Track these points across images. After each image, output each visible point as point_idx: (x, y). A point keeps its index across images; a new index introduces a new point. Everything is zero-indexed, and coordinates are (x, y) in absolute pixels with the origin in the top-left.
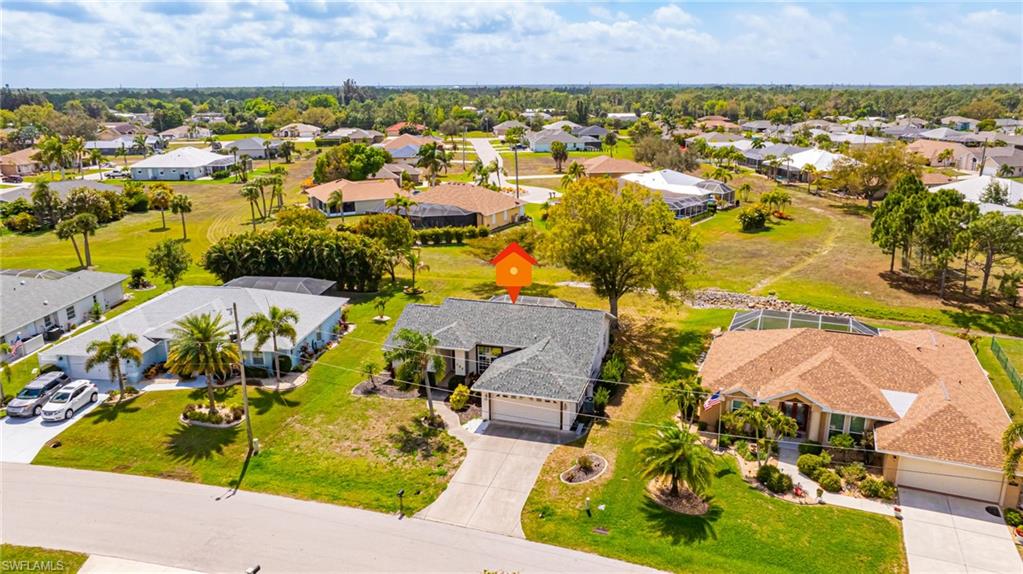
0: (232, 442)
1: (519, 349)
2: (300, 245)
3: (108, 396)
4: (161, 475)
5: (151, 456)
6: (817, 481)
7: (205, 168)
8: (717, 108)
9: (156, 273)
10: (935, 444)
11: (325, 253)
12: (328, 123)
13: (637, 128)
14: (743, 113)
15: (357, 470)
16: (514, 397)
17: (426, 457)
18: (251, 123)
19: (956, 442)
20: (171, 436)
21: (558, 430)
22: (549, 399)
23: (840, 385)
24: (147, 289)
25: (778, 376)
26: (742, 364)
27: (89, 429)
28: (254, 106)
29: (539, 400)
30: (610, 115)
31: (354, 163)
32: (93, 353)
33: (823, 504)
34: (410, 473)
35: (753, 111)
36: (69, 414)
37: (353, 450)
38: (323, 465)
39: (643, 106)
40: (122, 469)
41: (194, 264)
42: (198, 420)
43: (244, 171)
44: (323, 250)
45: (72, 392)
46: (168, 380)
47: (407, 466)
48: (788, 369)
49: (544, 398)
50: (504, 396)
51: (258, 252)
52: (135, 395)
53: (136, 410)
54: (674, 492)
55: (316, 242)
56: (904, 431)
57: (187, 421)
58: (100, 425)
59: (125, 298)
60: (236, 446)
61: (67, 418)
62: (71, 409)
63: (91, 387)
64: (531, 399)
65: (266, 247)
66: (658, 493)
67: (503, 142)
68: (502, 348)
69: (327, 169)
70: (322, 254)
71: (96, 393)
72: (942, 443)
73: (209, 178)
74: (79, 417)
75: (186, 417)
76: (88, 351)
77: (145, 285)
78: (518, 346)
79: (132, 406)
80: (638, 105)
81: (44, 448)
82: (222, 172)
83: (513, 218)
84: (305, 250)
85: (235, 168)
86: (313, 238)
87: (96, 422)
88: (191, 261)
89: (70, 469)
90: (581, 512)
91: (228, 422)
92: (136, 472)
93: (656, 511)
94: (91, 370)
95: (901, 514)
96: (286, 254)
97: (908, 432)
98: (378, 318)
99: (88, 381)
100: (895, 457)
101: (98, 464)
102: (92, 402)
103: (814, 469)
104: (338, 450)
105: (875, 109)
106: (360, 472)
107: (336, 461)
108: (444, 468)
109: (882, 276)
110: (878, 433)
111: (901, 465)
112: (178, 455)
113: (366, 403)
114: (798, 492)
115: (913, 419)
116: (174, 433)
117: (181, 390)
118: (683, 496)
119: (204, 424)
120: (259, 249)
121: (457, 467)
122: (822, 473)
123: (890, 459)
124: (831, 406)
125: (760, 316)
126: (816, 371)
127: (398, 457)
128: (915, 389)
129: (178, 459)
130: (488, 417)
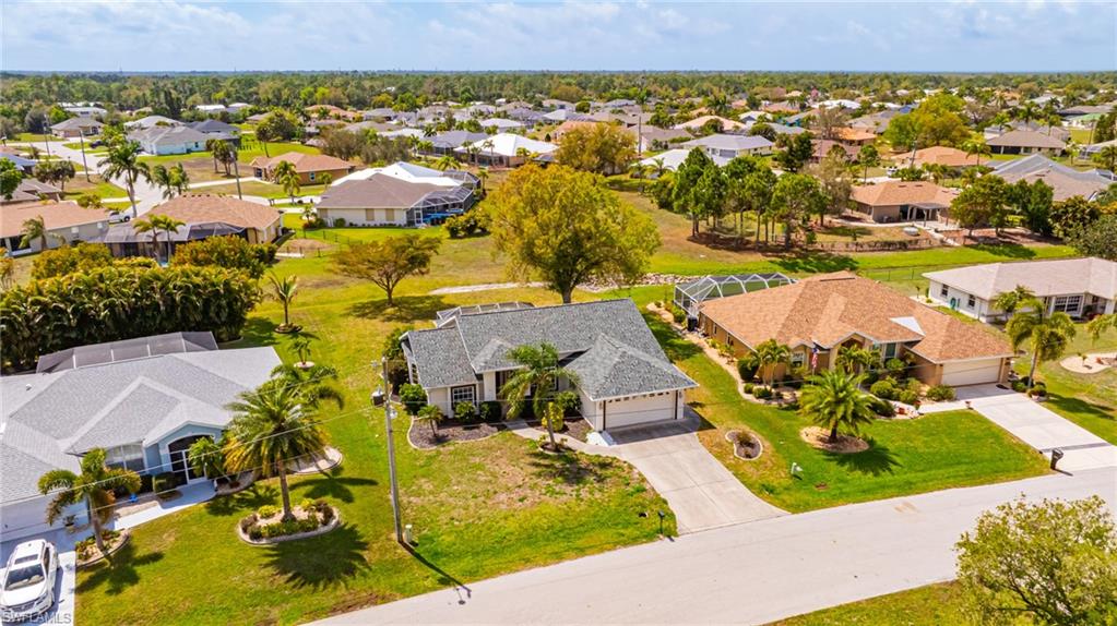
0: (363, 544)
1: (581, 353)
3: (76, 553)
5: (278, 597)
6: (901, 401)
8: (317, 96)
10: (963, 348)
15: (554, 518)
16: (626, 399)
17: (601, 480)
20: (270, 564)
22: (661, 391)
25: (816, 325)
26: (783, 321)
29: (652, 395)
30: (198, 108)
33: (923, 414)
34: (610, 501)
35: (355, 98)
36: (52, 597)
37: (521, 500)
39: (229, 96)
44: (172, 294)
45: (40, 561)
46: (138, 506)
47: (597, 496)
48: (818, 318)
49: (648, 393)
50: (617, 400)
51: (60, 310)
53: (158, 555)
54: (833, 438)
56: (940, 344)
57: (264, 542)
60: (376, 546)
61: (53, 604)
64: (645, 396)
66: (821, 443)
72: (966, 346)
74: (68, 596)
75: (253, 536)
78: (579, 350)
83: (277, 231)
91: (324, 523)
93: (838, 458)
95: (971, 406)
100: (941, 366)
103: (893, 391)
104: (503, 506)
106: (559, 518)
107: (520, 516)
108: (634, 484)
110: (916, 349)
111: (946, 370)
112: (316, 584)
113: (455, 453)
114: (902, 412)
115: (935, 333)
116: (267, 560)
117: (183, 512)
118: (842, 440)
119: (293, 537)
120: (62, 306)
121: (644, 480)
122: (898, 394)
123: (938, 367)
124: (877, 338)
125: (716, 283)
126: (846, 314)
127: (578, 491)
128: (908, 313)
129: (321, 587)
130: (601, 428)
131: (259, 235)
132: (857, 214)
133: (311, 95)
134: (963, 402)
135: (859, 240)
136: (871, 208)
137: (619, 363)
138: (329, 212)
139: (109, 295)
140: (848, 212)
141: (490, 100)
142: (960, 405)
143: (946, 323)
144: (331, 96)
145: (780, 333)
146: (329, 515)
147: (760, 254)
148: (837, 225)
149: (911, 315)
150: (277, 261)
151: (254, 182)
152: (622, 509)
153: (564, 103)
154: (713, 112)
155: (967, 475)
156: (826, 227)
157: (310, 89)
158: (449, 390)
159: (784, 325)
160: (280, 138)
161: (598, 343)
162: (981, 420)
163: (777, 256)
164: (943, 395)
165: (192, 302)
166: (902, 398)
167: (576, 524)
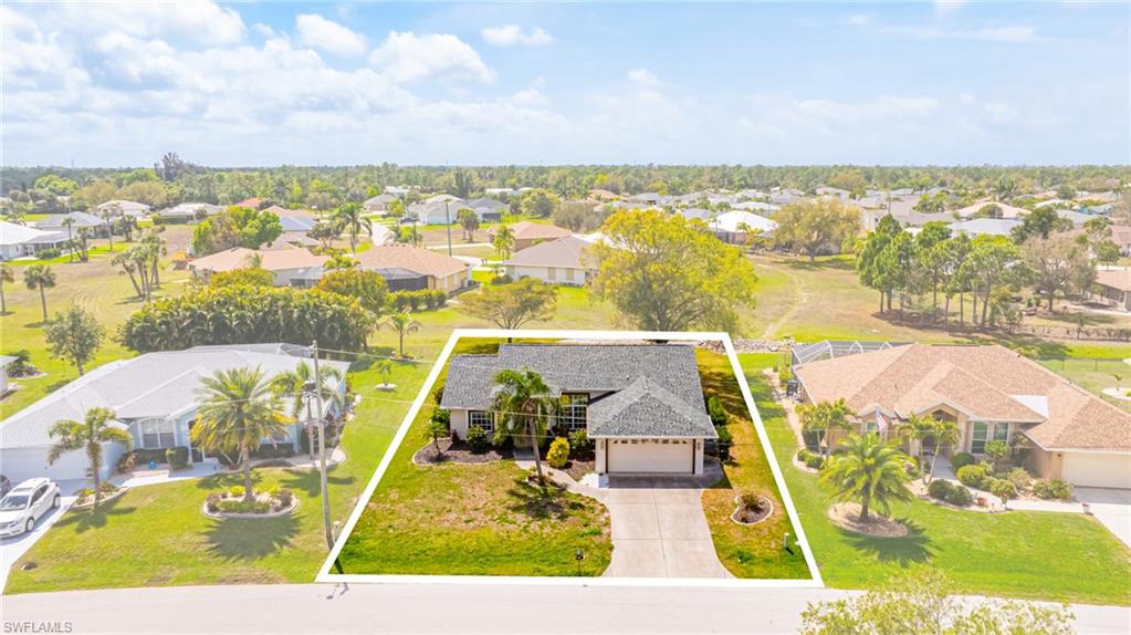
0: (298, 532)
1: (612, 392)
2: (259, 307)
3: (77, 497)
4: (222, 581)
5: (190, 561)
6: (989, 491)
7: (25, 246)
8: (597, 182)
9: (57, 352)
10: (1096, 437)
11: (295, 315)
12: (157, 202)
13: (534, 199)
14: (624, 187)
15: (487, 543)
16: (635, 441)
17: (563, 517)
18: (52, 201)
19: (1115, 433)
20: (206, 534)
21: (691, 475)
23: (975, 392)
24: (36, 376)
25: (906, 392)
26: (864, 384)
27: (71, 539)
28: (48, 183)
29: (665, 442)
30: (488, 190)
31: (247, 229)
32: (57, 439)
33: (1010, 510)
34: (555, 538)
35: (633, 185)
36: (31, 524)
37: (467, 522)
38: (441, 542)
39: (519, 181)
40: (161, 581)
41: (107, 339)
42: (234, 511)
43: (82, 248)
44: (292, 312)
45: (31, 494)
46: (151, 472)
47: (546, 531)
48: (912, 385)
51: (203, 317)
52: (115, 494)
53: (132, 510)
54: (864, 517)
55: (281, 303)
56: (1062, 428)
57: (217, 514)
58: (87, 534)
59: (10, 388)
60: (304, 536)
61: (27, 532)
62: (32, 518)
63: (52, 487)
65: (213, 310)
66: (847, 521)
67: (384, 217)
68: (588, 394)
69: (213, 238)
70: (290, 317)
71: (58, 495)
72: (1102, 434)
73: (32, 258)
74: (44, 528)
75: (213, 509)
76: (51, 435)
77: (31, 372)
78: (612, 389)
79: (120, 506)
80: (513, 181)
81: (13, 572)
82: (51, 250)
83: (462, 282)
84: (265, 314)
85: (71, 245)
86: (275, 300)
87: (79, 531)
88: (104, 335)
89: (75, 591)
90: (780, 551)
91: (277, 510)
92: (181, 581)
93: (858, 540)
94: (57, 462)
95: (1091, 510)
96: (241, 318)
97: (1066, 428)
98: (382, 385)
99: (48, 480)
100: (1060, 455)
101: (116, 581)
102: (54, 508)
103: (982, 478)
104: (446, 524)
105: (749, 182)
106: (492, 545)
107: (454, 535)
108: (593, 527)
109: (875, 316)
110: (1032, 434)
111: (1067, 461)
112: (230, 556)
113: (443, 472)
114: (981, 503)
115: (1062, 416)
116: (206, 530)
117: (181, 481)
118: (875, 521)
119: (244, 515)
120: (205, 313)
121: (607, 524)
122: (990, 483)
123: (1055, 457)
124: (977, 413)
125: (830, 346)
126: (946, 382)
127: (529, 523)
128: (1040, 391)
129: (232, 560)
130: (604, 470)
131: (438, 283)
132: (1106, 301)
133: (592, 181)
134: (1080, 505)
135: (1086, 327)
136: (1123, 293)
137: (637, 403)
138: (516, 269)
139: (243, 308)
140: (1097, 298)
141: (766, 188)
142: (1076, 508)
143: (1081, 405)
144: (609, 183)
145: (856, 397)
146: (287, 503)
147: (947, 334)
148: (1072, 312)
149: (1043, 395)
150: (447, 306)
151: (486, 247)
152: (560, 547)
153: (839, 191)
154: (997, 198)
155: (1020, 585)
156: (1056, 313)
157: (592, 176)
158: (467, 413)
159: (864, 389)
160: (539, 215)
161: (632, 386)
162: (1097, 528)
163: (967, 337)
164: (1057, 492)
165: (307, 322)
166: (993, 488)
167: (505, 552)
